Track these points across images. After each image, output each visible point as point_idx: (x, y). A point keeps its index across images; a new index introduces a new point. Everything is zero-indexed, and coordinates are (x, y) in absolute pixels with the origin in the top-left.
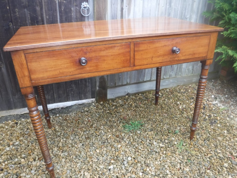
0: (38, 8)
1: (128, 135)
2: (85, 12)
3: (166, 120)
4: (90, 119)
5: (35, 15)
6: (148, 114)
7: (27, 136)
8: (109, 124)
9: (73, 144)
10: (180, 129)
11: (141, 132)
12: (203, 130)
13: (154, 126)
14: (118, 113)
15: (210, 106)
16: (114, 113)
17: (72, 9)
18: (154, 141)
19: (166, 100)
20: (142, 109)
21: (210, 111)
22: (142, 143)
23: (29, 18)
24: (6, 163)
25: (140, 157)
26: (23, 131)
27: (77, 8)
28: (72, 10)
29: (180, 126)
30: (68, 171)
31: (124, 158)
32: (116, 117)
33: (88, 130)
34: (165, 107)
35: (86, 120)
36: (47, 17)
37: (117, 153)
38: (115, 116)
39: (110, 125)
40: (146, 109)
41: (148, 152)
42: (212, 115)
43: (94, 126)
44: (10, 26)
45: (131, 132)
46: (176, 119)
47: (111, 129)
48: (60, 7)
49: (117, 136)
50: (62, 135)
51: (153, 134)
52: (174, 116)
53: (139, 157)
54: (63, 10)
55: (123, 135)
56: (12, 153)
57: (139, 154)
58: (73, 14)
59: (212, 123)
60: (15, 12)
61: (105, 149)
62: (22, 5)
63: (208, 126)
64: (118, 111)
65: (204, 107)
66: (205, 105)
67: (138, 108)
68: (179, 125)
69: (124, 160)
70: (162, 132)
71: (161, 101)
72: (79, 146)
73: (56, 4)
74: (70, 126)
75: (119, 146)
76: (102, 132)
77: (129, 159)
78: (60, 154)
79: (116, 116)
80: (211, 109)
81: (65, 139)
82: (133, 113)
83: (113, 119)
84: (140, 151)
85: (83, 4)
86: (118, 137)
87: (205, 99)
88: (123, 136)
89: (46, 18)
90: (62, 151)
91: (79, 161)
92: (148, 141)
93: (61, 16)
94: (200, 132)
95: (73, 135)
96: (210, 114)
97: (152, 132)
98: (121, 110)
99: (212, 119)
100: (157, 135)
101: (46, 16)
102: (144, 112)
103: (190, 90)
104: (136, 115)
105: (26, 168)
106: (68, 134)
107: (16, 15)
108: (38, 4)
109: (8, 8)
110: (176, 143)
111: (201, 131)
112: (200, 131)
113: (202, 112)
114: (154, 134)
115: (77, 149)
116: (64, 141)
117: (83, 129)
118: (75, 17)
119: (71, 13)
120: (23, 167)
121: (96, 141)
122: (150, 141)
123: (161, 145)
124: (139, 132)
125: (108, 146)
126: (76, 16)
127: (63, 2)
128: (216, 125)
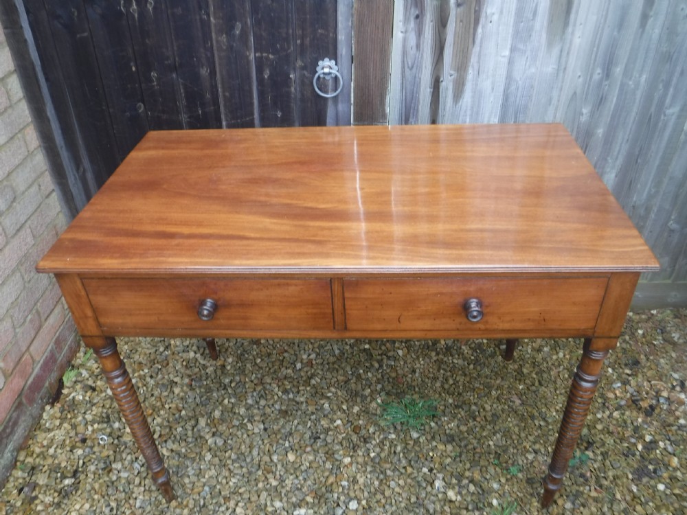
0: (204, 72)
1: (382, 437)
2: (326, 86)
3: (509, 419)
4: (313, 356)
5: (196, 89)
6: (467, 385)
7: (160, 367)
8: (353, 385)
9: (246, 421)
10: (532, 463)
11: (419, 438)
12: (601, 486)
13: (464, 428)
14: (389, 358)
15: (673, 408)
16: (381, 355)
17: (291, 76)
18: (440, 476)
19: (546, 349)
20: (460, 362)
21: (666, 425)
22: (406, 471)
23: (183, 95)
24: (96, 426)
25: (381, 510)
26: (156, 350)
27: (304, 74)
28: (291, 79)
29: (536, 452)
30: (207, 488)
31: (342, 498)
32: (378, 370)
33: (295, 390)
34: (532, 372)
35: (305, 357)
36: (227, 94)
37: (332, 479)
38: (377, 365)
39: (354, 388)
40: (472, 366)
41: (408, 502)
42: (661, 444)
43: (313, 382)
44: (140, 111)
45: (395, 428)
46: (537, 424)
47: (351, 404)
48: (260, 71)
49: (356, 430)
50: (233, 385)
51: (449, 453)
52: (536, 414)
53: (378, 509)
54: (266, 77)
55: (371, 430)
56: (113, 406)
57: (383, 501)
58: (293, 89)
59: (640, 473)
60: (150, 80)
61: (311, 458)
62: (166, 62)
63: (625, 480)
64: (390, 354)
65: (651, 406)
66: (658, 401)
67: (452, 356)
68: (537, 447)
69: (338, 505)
70: (477, 456)
71: (529, 351)
72: (256, 431)
73: (248, 62)
74: (260, 365)
75: (347, 460)
76: (326, 405)
77: (353, 505)
78: (207, 437)
79: (381, 366)
80: (672, 419)
81: (233, 400)
82: (431, 370)
83: (369, 374)
84: (387, 493)
85: (320, 63)
86: (356, 433)
87: (676, 376)
88: (370, 432)
89: (224, 96)
90: (214, 430)
91: (239, 471)
92: (425, 470)
93: (262, 94)
94: (586, 492)
95: (255, 394)
96: (657, 437)
97: (449, 447)
98: (400, 352)
99: (652, 456)
100: (458, 459)
101: (224, 92)
102: (460, 372)
103: (640, 332)
104: (435, 379)
105: (128, 451)
106: (247, 386)
107: (154, 86)
108: (204, 61)
109: (134, 69)
110: (495, 502)
111: (592, 488)
112: (588, 488)
113: (635, 424)
114: (453, 454)
115: (248, 435)
116: (230, 405)
117: (286, 383)
118: (299, 96)
119: (290, 87)
120: (123, 447)
121: (300, 427)
122: (431, 470)
123: (451, 494)
124: (415, 435)
125: (320, 451)
126: (303, 95)
127: (267, 58)
128: (652, 482)
